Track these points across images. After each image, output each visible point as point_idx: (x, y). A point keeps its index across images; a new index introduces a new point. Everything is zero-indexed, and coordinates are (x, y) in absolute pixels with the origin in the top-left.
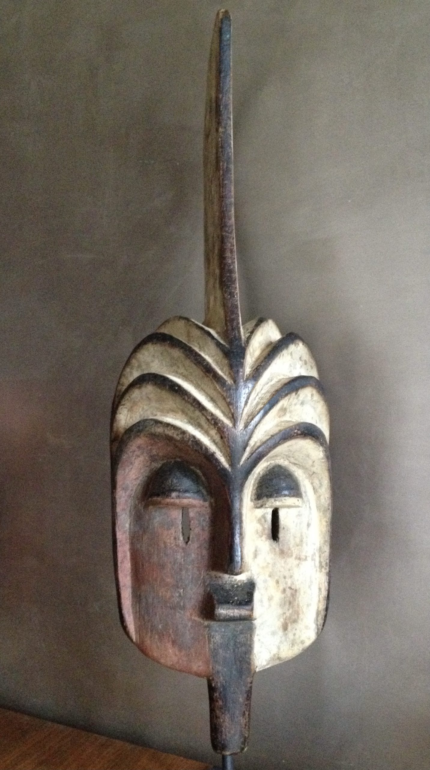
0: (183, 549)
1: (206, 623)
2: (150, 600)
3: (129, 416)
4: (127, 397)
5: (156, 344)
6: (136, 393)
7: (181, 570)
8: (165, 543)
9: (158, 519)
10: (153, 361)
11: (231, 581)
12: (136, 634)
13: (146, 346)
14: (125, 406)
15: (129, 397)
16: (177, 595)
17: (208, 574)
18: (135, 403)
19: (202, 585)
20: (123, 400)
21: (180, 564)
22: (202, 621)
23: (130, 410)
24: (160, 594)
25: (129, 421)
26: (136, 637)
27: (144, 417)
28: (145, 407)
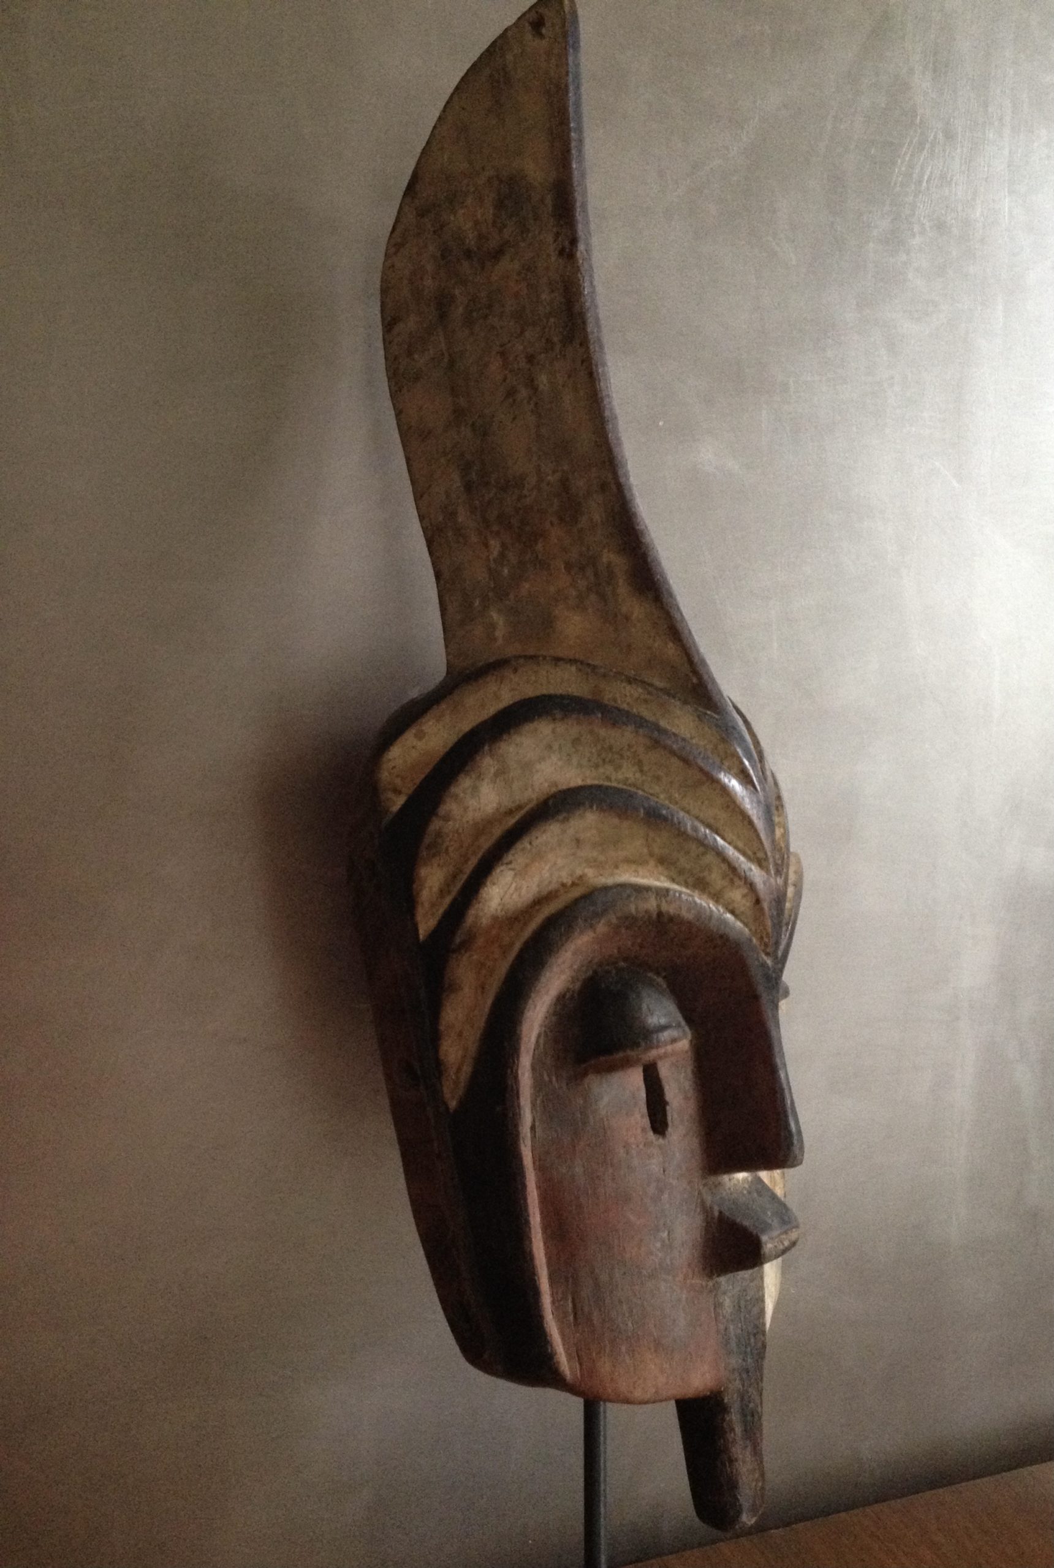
0: (660, 1147)
1: (711, 1284)
2: (604, 1278)
3: (514, 885)
4: (524, 843)
5: (563, 719)
6: (549, 834)
7: (661, 1191)
8: (627, 1146)
9: (606, 1099)
10: (542, 759)
11: (735, 1185)
12: (569, 1361)
13: (528, 727)
14: (510, 866)
15: (530, 843)
16: (658, 1245)
17: (705, 1185)
18: (539, 856)
19: (698, 1210)
20: (512, 851)
21: (658, 1180)
22: (704, 1283)
23: (521, 874)
24: (628, 1256)
25: (511, 898)
26: (571, 1368)
27: (550, 882)
28: (560, 862)
